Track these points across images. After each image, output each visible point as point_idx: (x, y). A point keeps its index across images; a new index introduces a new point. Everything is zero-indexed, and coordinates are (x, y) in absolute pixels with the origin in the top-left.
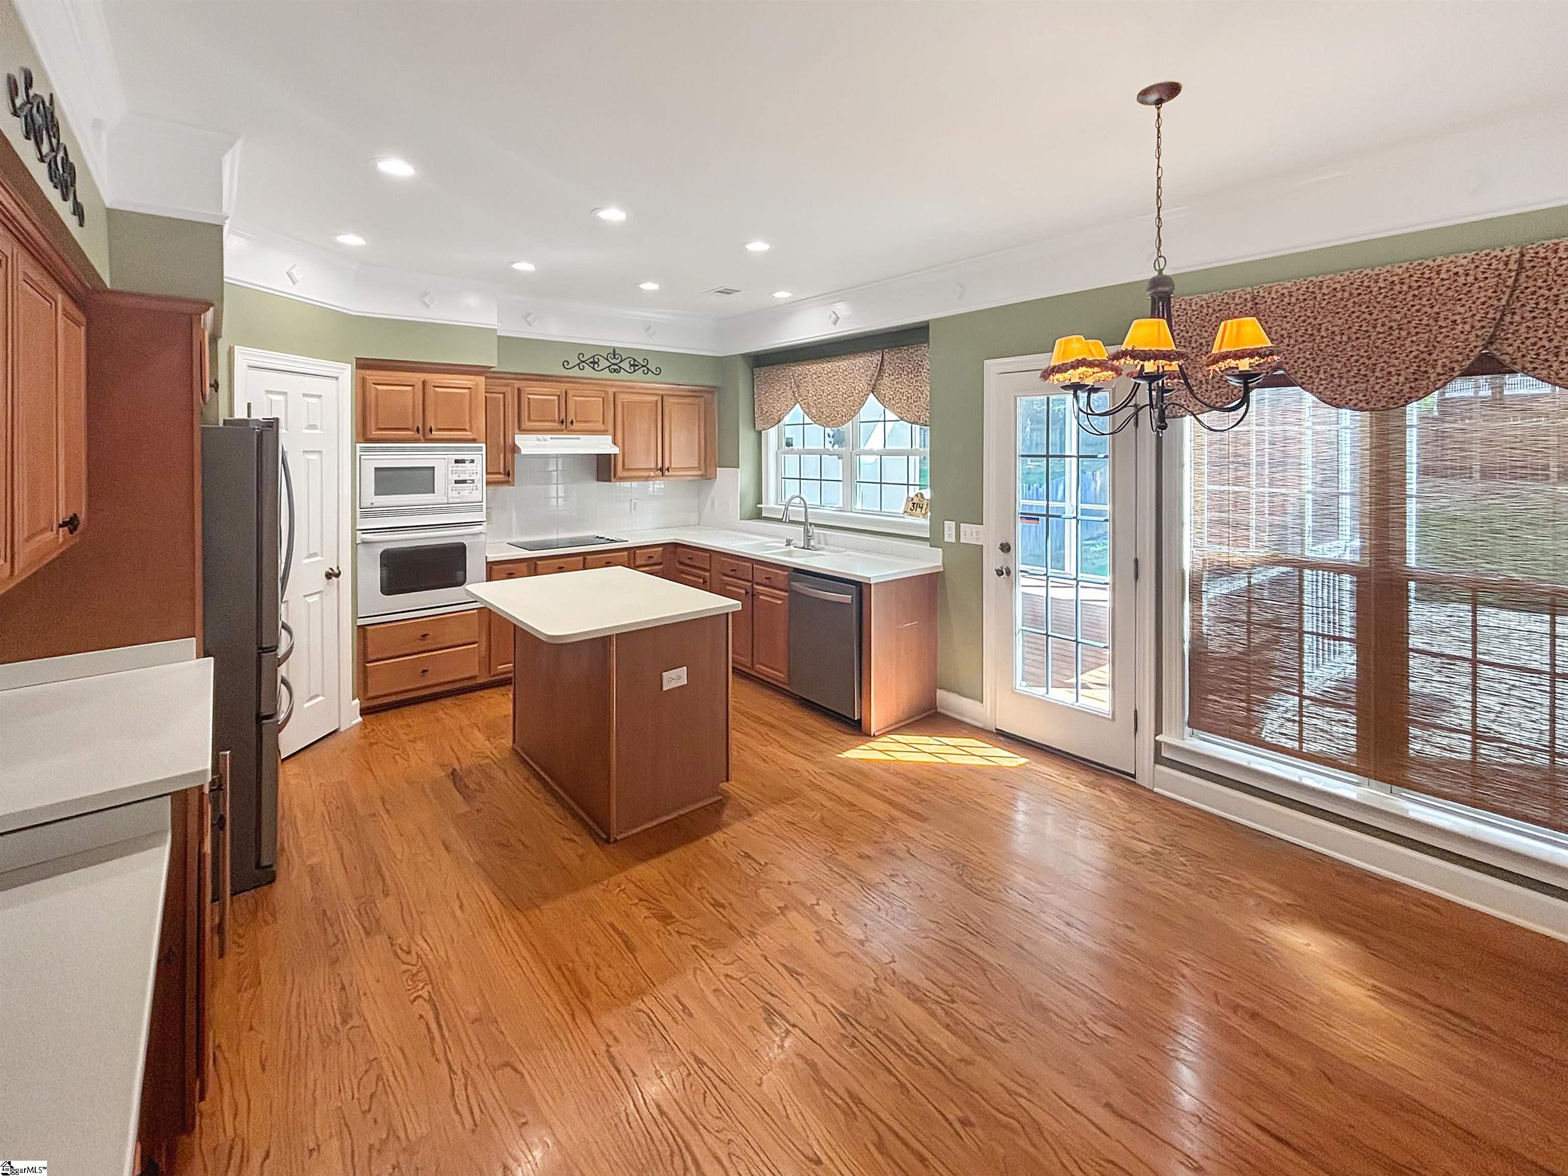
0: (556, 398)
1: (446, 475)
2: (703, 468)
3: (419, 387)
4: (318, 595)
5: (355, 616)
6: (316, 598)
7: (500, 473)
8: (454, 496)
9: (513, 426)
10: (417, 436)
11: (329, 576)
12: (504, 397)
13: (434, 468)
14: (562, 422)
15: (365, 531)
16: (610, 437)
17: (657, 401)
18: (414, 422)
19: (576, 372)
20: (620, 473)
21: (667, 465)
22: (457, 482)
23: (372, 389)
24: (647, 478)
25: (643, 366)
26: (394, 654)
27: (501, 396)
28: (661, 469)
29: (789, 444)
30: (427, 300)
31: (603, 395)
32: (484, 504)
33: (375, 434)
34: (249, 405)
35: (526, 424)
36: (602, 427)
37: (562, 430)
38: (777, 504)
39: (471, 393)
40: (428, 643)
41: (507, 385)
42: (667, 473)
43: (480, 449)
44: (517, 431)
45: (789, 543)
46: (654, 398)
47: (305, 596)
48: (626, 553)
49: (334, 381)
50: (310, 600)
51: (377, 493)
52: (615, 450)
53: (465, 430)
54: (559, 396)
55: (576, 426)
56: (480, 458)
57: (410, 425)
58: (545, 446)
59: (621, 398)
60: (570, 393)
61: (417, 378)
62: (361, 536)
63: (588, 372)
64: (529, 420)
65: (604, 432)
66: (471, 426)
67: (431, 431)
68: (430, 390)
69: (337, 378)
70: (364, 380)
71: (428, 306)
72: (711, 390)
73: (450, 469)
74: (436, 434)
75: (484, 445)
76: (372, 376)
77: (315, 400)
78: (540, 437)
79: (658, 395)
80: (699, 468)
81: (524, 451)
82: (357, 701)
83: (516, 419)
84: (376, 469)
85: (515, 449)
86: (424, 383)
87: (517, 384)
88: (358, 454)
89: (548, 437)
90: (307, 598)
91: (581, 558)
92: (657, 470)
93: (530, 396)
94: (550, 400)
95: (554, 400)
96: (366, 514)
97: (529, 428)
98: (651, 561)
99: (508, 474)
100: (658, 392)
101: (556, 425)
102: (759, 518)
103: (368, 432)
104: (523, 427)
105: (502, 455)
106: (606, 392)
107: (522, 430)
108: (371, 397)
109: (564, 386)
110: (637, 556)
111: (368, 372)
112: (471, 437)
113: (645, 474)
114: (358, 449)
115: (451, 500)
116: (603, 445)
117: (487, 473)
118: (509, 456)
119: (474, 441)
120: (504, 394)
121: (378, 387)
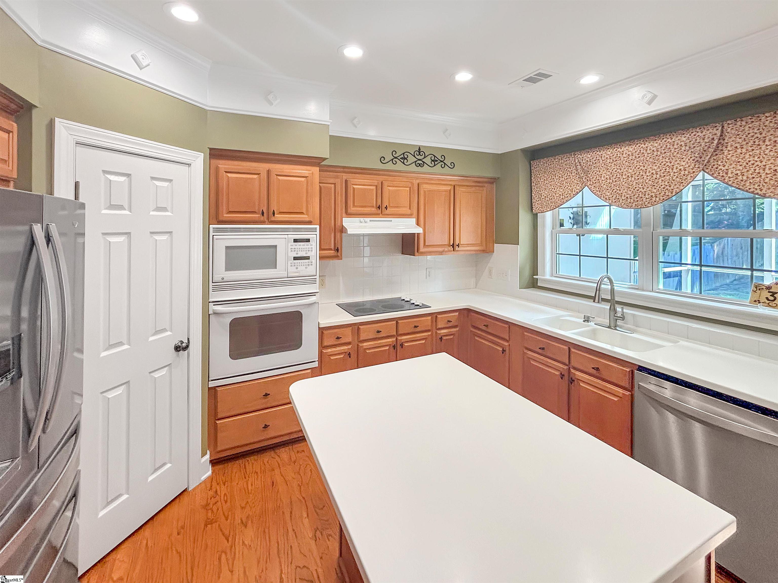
0: (374, 187)
1: (287, 253)
2: (484, 244)
3: (264, 175)
4: (166, 369)
5: (206, 380)
6: (164, 372)
7: (331, 249)
8: (292, 271)
9: (342, 210)
10: (262, 218)
11: (177, 349)
12: (335, 187)
13: (275, 247)
14: (379, 208)
15: (216, 303)
16: (414, 220)
17: (450, 190)
18: (259, 206)
19: (390, 166)
20: (422, 249)
21: (457, 242)
22: (295, 258)
23: (224, 176)
24: (441, 253)
25: (442, 161)
26: (242, 411)
27: (333, 185)
28: (453, 246)
29: (562, 225)
30: (270, 97)
31: (410, 185)
32: (317, 277)
33: (227, 216)
34: (77, 185)
35: (352, 209)
36: (409, 212)
37: (379, 214)
38: (552, 275)
39: (307, 182)
40: (270, 401)
41: (337, 177)
42: (457, 249)
43: (315, 230)
44: (344, 215)
45: (587, 320)
46: (448, 188)
47: (150, 373)
48: (430, 318)
49: (186, 168)
50: (157, 375)
51: (227, 269)
52: (419, 230)
53: (302, 213)
54: (376, 186)
55: (389, 210)
56: (315, 237)
57: (256, 209)
58: (365, 227)
59: (425, 187)
60: (385, 184)
61: (263, 167)
62: (212, 308)
63: (399, 166)
64: (354, 206)
65: (409, 216)
66: (307, 211)
67: (274, 214)
68: (273, 177)
69: (189, 165)
70: (217, 169)
71: (271, 104)
72: (493, 181)
73: (290, 247)
74: (278, 217)
75: (318, 227)
76: (224, 165)
77: (165, 184)
78: (362, 219)
79: (451, 185)
80: (481, 245)
81: (350, 231)
82: (207, 454)
83: (344, 206)
84: (227, 248)
85: (343, 230)
86: (269, 172)
87: (345, 176)
88: (211, 234)
89: (368, 220)
90: (152, 374)
91: (395, 322)
92: (449, 245)
93: (355, 186)
94: (370, 189)
95: (373, 190)
96: (218, 288)
97: (354, 212)
98: (450, 324)
99: (338, 250)
100: (450, 183)
101: (374, 210)
102: (534, 287)
103: (220, 216)
104: (349, 211)
105: (333, 235)
106: (412, 184)
107: (349, 215)
108: (223, 184)
109: (381, 178)
110: (439, 320)
111: (221, 162)
112: (308, 219)
113: (440, 249)
114: (210, 230)
115: (290, 275)
116: (408, 226)
117: (321, 249)
118: (338, 235)
119: (310, 223)
120: (335, 184)
121: (229, 175)
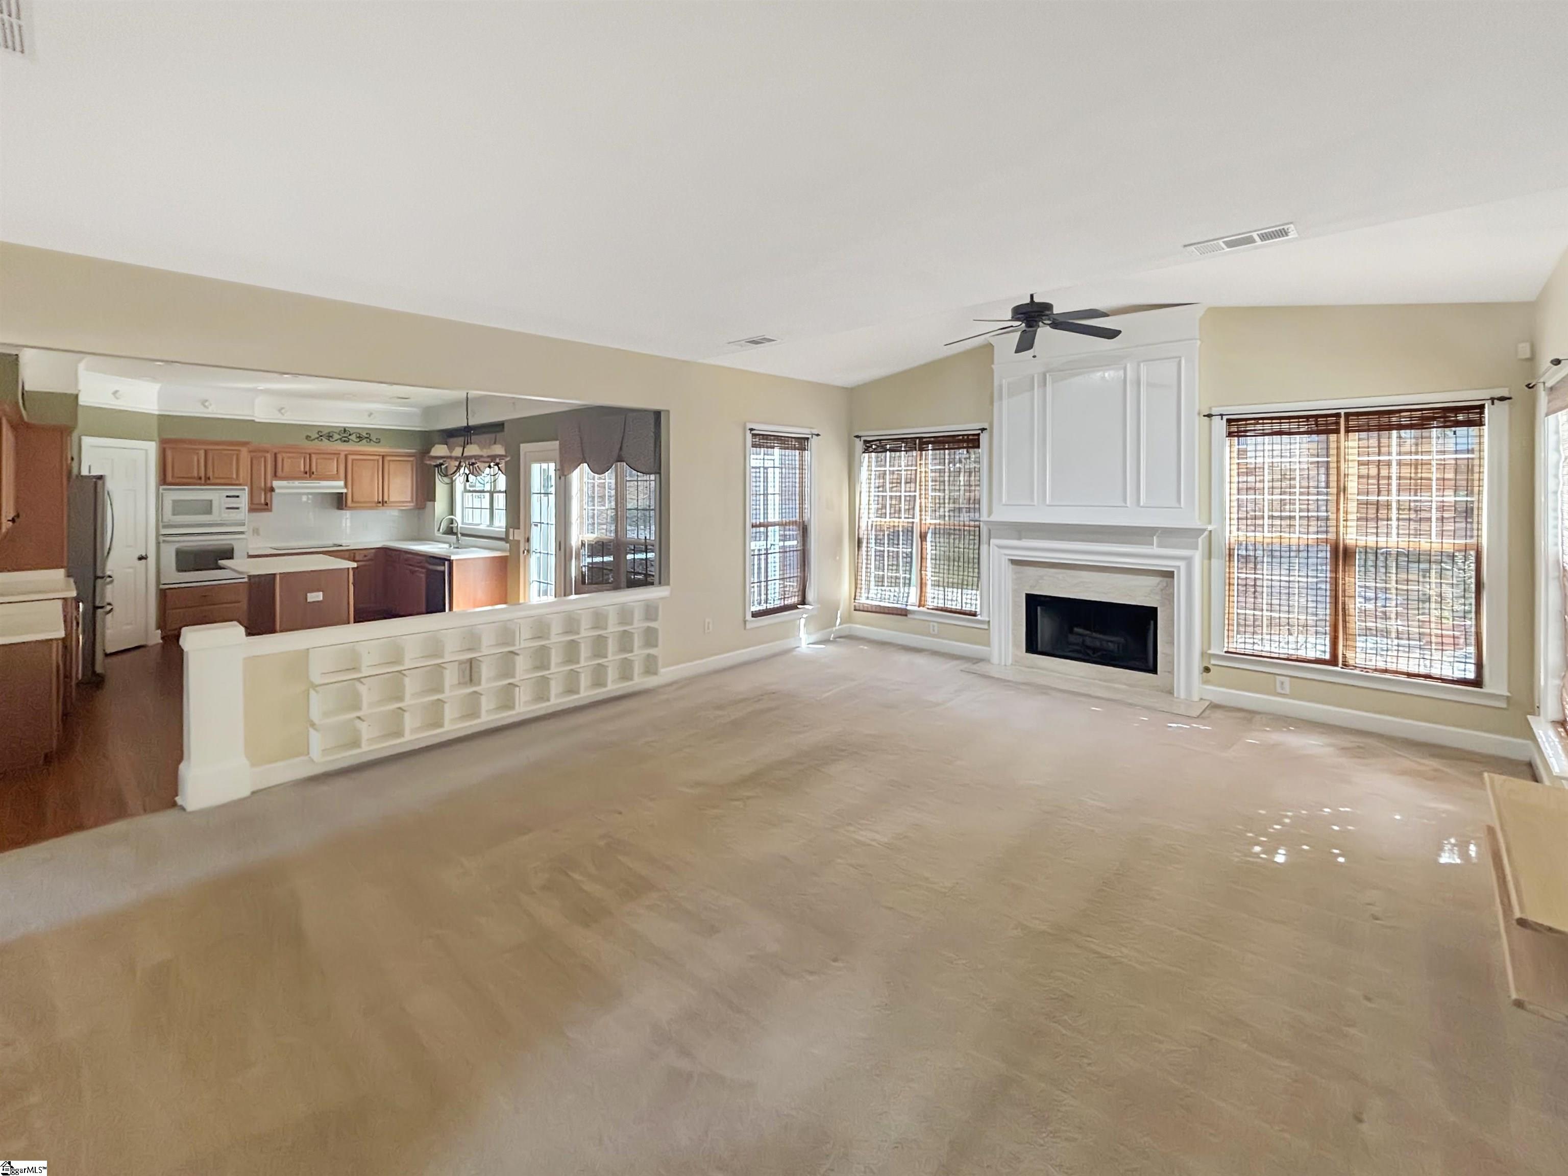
0: (302, 458)
1: (220, 505)
2: (415, 502)
4: (133, 569)
5: (158, 582)
7: (259, 504)
8: (226, 516)
9: (271, 476)
10: (201, 481)
11: (140, 558)
12: (265, 458)
13: (211, 500)
14: (306, 473)
15: (165, 535)
16: (342, 482)
17: (378, 459)
18: (198, 473)
19: (316, 443)
20: (350, 504)
21: (386, 500)
22: (227, 508)
23: (170, 455)
24: (371, 508)
25: (366, 438)
26: (184, 606)
27: (263, 457)
28: (382, 502)
31: (337, 456)
32: (248, 521)
33: (172, 480)
34: (91, 467)
35: (281, 475)
36: (337, 476)
37: (307, 478)
39: (237, 457)
40: (208, 601)
41: (267, 451)
42: (385, 504)
43: (244, 489)
44: (274, 479)
46: (376, 457)
49: (144, 453)
51: (174, 514)
52: (346, 490)
53: (234, 478)
54: (304, 457)
55: (318, 475)
56: (245, 495)
57: (196, 476)
58: (294, 488)
59: (351, 458)
60: (313, 455)
61: (201, 448)
62: (162, 538)
63: (325, 442)
64: (283, 472)
65: (338, 479)
66: (237, 476)
67: (210, 478)
69: (146, 451)
70: (164, 451)
71: (207, 407)
73: (223, 501)
74: (212, 481)
75: (248, 487)
76: (170, 448)
78: (291, 482)
79: (379, 455)
80: (412, 501)
81: (279, 491)
82: (159, 631)
83: (273, 472)
84: (173, 501)
85: (273, 490)
88: (161, 492)
89: (297, 482)
92: (379, 503)
93: (284, 457)
94: (298, 460)
95: (301, 460)
96: (165, 527)
97: (283, 477)
98: (366, 558)
99: (266, 505)
100: (379, 453)
101: (303, 475)
103: (167, 480)
104: (279, 476)
105: (262, 493)
106: (340, 455)
107: (278, 479)
108: (169, 460)
109: (309, 451)
110: (356, 555)
111: (168, 446)
112: (239, 482)
113: (370, 505)
114: (160, 490)
115: (224, 519)
116: (338, 486)
117: (250, 504)
118: (267, 494)
119: (240, 484)
120: (265, 456)
121: (174, 454)
